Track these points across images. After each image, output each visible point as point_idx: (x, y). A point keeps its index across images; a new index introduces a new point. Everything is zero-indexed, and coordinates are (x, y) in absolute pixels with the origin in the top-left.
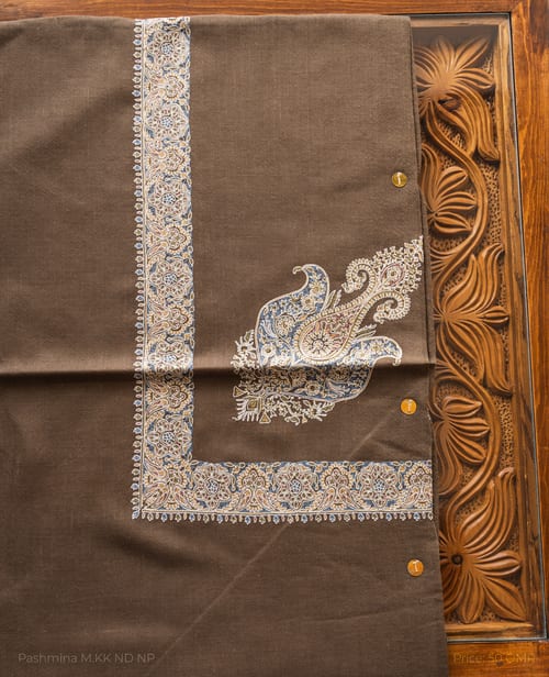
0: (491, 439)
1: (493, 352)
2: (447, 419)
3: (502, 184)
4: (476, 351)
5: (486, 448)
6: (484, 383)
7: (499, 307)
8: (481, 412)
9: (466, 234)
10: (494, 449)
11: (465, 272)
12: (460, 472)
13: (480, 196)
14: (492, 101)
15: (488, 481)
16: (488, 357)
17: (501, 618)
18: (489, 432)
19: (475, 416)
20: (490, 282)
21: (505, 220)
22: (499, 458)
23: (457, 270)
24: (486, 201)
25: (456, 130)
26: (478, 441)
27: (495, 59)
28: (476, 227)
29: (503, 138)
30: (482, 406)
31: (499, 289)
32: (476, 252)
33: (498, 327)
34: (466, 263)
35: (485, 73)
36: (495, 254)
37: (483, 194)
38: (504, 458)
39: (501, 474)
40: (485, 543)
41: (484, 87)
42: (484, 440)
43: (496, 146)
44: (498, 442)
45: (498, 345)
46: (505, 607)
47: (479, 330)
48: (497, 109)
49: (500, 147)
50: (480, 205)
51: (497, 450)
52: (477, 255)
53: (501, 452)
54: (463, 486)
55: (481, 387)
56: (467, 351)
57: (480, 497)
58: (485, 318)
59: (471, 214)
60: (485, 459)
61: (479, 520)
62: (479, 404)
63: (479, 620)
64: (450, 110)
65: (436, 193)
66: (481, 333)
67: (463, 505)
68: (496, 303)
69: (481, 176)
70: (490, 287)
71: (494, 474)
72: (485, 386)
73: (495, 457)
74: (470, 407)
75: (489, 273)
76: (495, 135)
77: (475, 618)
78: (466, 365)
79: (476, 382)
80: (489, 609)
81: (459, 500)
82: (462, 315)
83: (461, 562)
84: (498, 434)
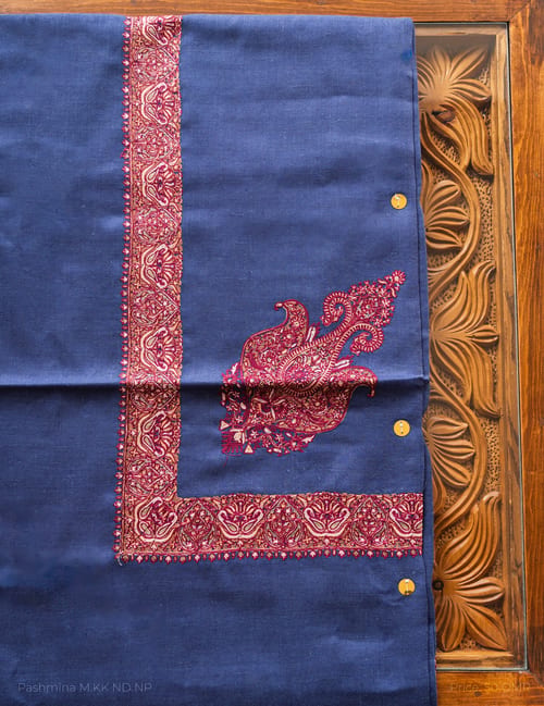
0: (477, 461)
1: (481, 373)
2: (432, 440)
3: (495, 199)
4: (463, 371)
5: (471, 471)
6: (471, 404)
7: (489, 327)
8: (467, 434)
9: (458, 250)
10: (479, 473)
11: (454, 290)
12: (444, 494)
13: (473, 212)
14: (488, 114)
15: (472, 505)
16: (476, 376)
17: (482, 646)
18: (475, 455)
19: (461, 438)
20: (480, 300)
21: (497, 237)
22: (484, 481)
23: (447, 287)
24: (479, 217)
25: (449, 142)
26: (464, 463)
27: (492, 71)
28: (467, 243)
29: (498, 152)
30: (468, 428)
31: (490, 307)
32: (467, 269)
33: (487, 347)
34: (456, 280)
35: (482, 85)
36: (486, 272)
37: (475, 210)
38: (489, 481)
39: (485, 498)
40: (467, 569)
41: (479, 99)
42: (470, 462)
43: (490, 160)
44: (483, 465)
45: (487, 365)
46: (486, 635)
47: (467, 349)
48: (493, 122)
49: (494, 161)
50: (472, 220)
51: (482, 474)
52: (467, 272)
53: (486, 476)
54: (447, 509)
55: (468, 409)
56: (454, 371)
57: (463, 521)
58: (474, 337)
59: (462, 230)
60: (470, 483)
61: (461, 545)
62: (465, 425)
63: (458, 648)
64: (445, 122)
65: (427, 208)
66: (469, 352)
67: (446, 529)
68: (486, 322)
69: (473, 189)
70: (480, 307)
71: (479, 498)
72: (472, 407)
73: (481, 480)
74: (456, 428)
75: (480, 290)
76: (490, 149)
77: (455, 646)
78: (453, 385)
79: (463, 403)
80: (469, 636)
81: (442, 524)
82: (450, 334)
83: (441, 589)
84: (484, 457)
